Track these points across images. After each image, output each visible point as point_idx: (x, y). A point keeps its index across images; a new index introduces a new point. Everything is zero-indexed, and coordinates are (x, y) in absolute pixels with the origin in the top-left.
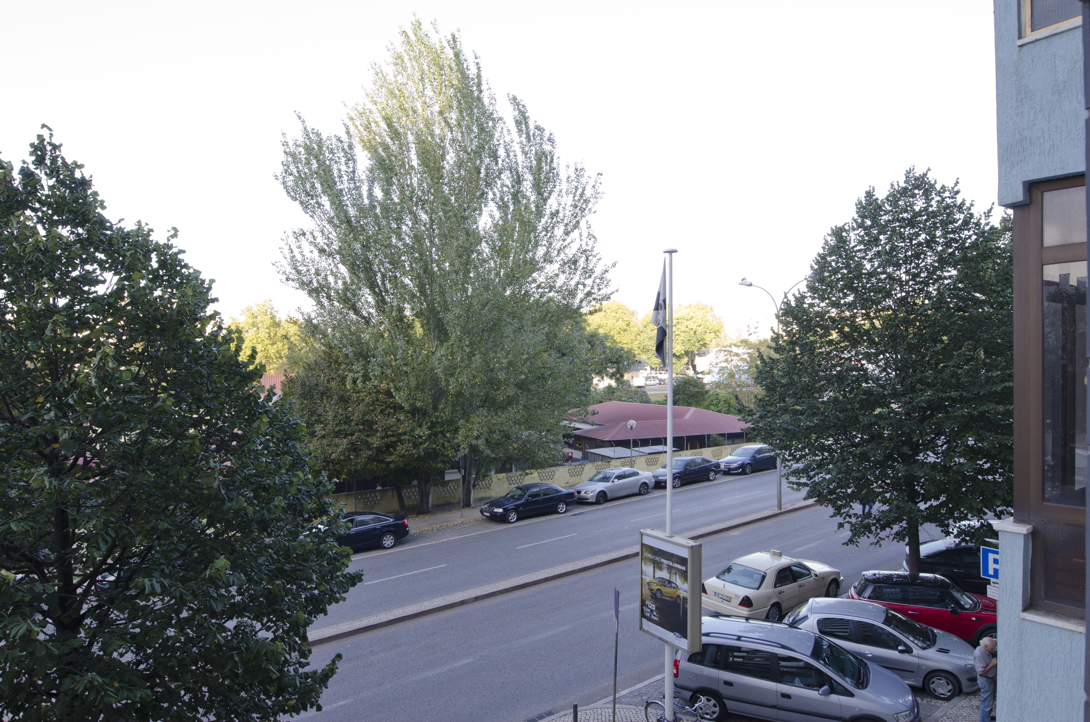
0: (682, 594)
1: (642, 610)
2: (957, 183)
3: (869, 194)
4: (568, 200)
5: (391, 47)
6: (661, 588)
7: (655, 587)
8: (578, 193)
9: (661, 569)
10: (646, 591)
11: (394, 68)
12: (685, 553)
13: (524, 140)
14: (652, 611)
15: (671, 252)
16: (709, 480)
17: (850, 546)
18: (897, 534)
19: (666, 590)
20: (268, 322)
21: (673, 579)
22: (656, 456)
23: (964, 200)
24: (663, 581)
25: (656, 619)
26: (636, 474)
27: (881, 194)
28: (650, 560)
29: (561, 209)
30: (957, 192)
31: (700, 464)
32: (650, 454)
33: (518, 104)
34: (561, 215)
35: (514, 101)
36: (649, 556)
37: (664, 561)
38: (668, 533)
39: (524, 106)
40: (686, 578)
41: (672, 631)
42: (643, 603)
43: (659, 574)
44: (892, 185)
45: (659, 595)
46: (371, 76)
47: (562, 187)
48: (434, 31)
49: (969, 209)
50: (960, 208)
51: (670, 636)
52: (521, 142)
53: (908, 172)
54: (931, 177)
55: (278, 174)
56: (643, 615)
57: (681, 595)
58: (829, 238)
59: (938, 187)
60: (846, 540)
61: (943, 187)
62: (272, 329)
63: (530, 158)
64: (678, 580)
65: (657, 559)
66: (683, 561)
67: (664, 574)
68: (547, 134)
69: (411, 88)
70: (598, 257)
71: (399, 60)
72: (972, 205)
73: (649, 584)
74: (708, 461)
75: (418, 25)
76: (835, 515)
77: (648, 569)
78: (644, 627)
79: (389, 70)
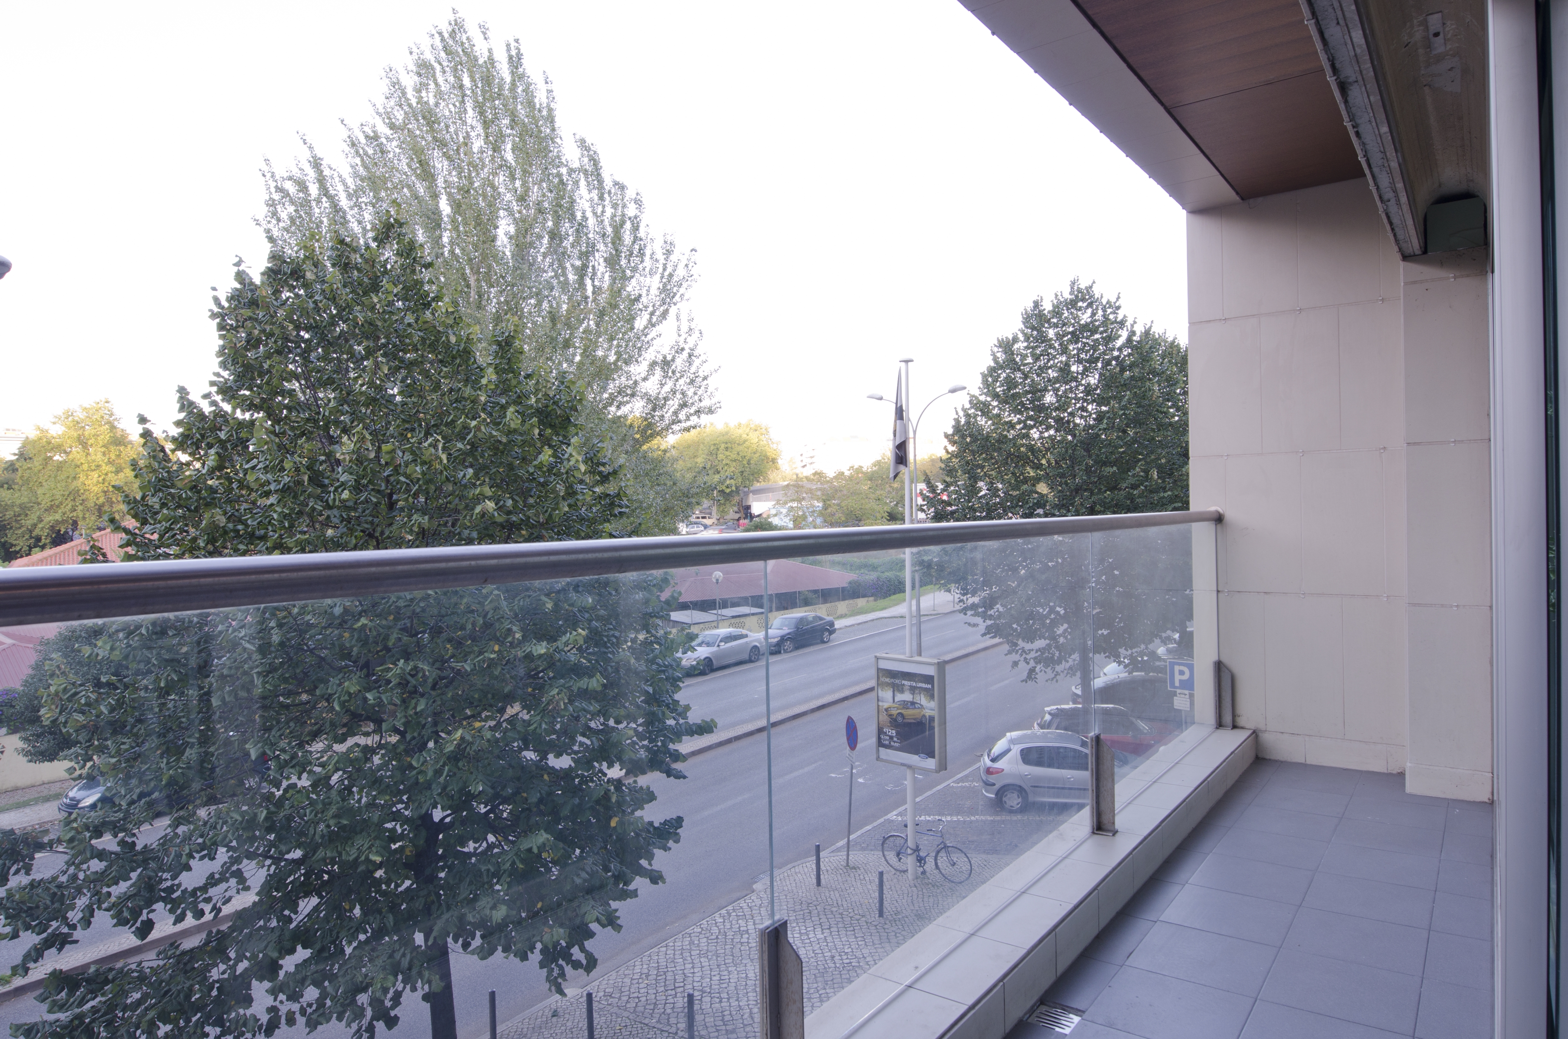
0: (928, 713)
1: (879, 738)
2: (1118, 298)
3: (1036, 304)
4: (655, 283)
5: (415, 50)
6: (902, 711)
7: (894, 712)
8: (666, 273)
9: (902, 691)
10: (884, 718)
11: (416, 78)
12: (931, 671)
13: (596, 198)
14: (891, 738)
15: (907, 362)
16: (824, 642)
17: (1029, 682)
18: (1070, 668)
19: (908, 712)
20: (105, 437)
21: (917, 700)
22: (742, 620)
23: (1125, 316)
24: (905, 704)
25: (897, 745)
26: (746, 636)
27: (1047, 306)
28: (888, 684)
29: (644, 293)
30: (1118, 308)
31: (811, 622)
32: (733, 617)
33: (588, 149)
34: (644, 299)
35: (582, 144)
36: (887, 680)
37: (906, 683)
38: (908, 654)
39: (595, 152)
40: (932, 697)
41: (916, 753)
42: (880, 731)
43: (900, 697)
44: (1056, 295)
45: (900, 719)
46: (384, 87)
47: (645, 264)
48: (482, 36)
49: (1132, 326)
50: (1122, 323)
51: (914, 759)
52: (591, 200)
53: (1073, 283)
54: (1097, 291)
55: (261, 217)
56: (880, 744)
57: (927, 715)
58: (996, 349)
59: (1104, 301)
60: (1024, 677)
61: (1108, 302)
62: (112, 448)
63: (602, 221)
64: (923, 700)
65: (897, 681)
66: (929, 679)
67: (907, 696)
68: (630, 194)
69: (445, 110)
70: (703, 358)
71: (424, 69)
72: (1135, 322)
73: (886, 710)
74: (821, 619)
75: (458, 27)
76: (1009, 653)
77: (887, 695)
78: (882, 756)
79: (409, 81)
